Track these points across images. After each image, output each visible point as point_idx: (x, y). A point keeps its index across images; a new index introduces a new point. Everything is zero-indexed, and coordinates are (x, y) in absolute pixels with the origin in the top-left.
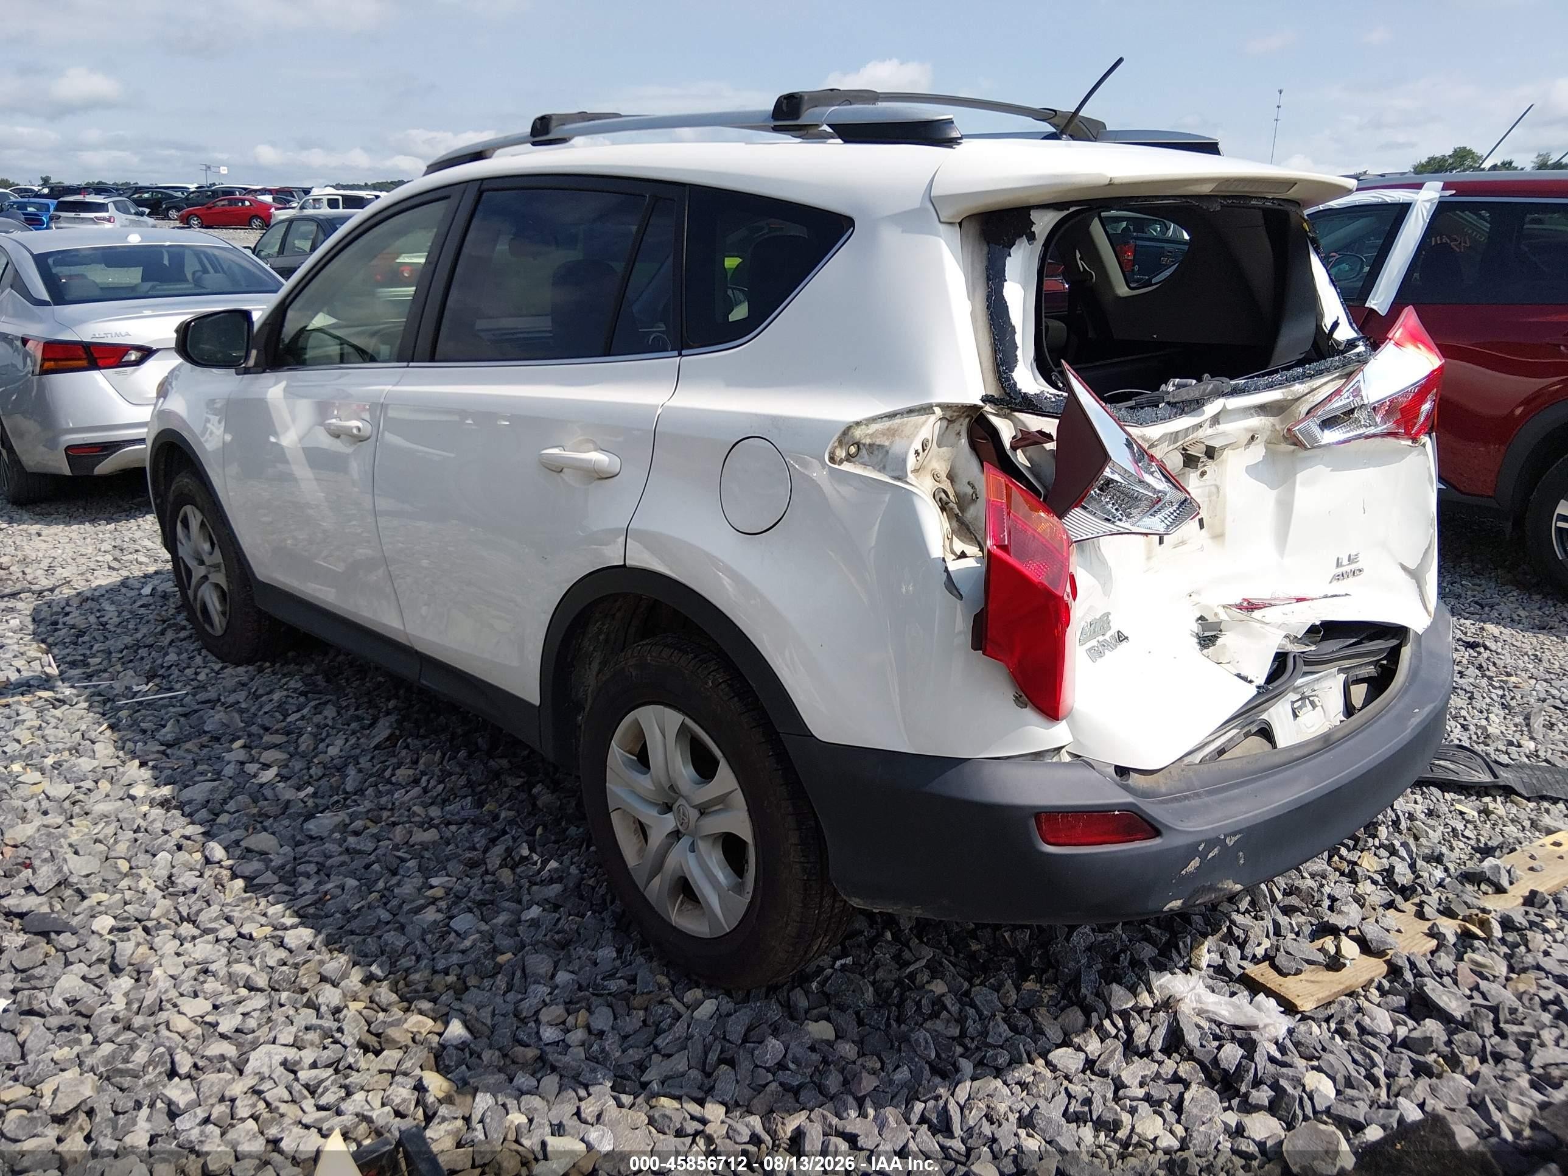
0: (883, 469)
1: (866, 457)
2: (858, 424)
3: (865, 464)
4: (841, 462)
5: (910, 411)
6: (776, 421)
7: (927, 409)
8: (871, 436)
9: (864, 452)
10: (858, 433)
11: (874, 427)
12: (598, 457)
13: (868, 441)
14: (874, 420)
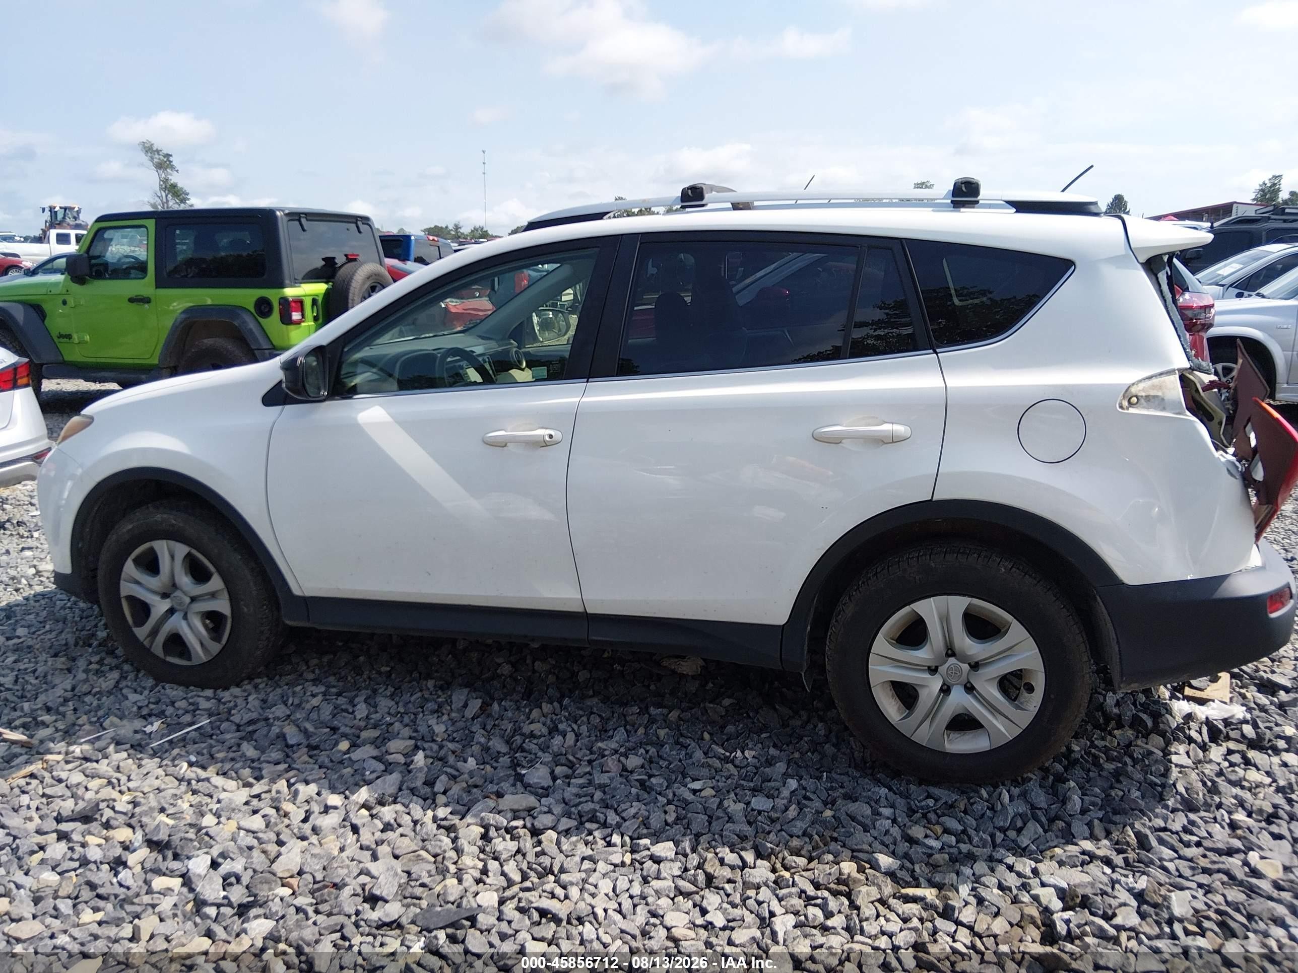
0: (1164, 409)
1: (1145, 404)
2: (1133, 384)
3: (1144, 408)
4: (1128, 409)
5: (1161, 374)
6: (1065, 388)
7: (1170, 372)
8: (1143, 390)
9: (1142, 401)
10: (1134, 390)
11: (1142, 386)
12: (900, 429)
13: (1144, 394)
14: (1140, 381)
